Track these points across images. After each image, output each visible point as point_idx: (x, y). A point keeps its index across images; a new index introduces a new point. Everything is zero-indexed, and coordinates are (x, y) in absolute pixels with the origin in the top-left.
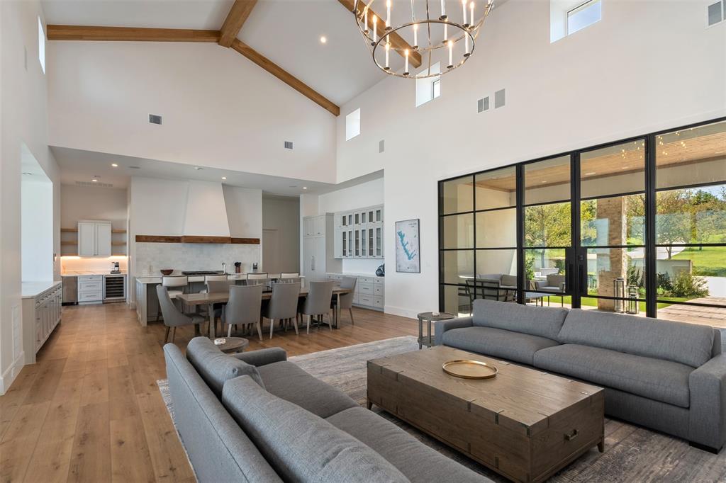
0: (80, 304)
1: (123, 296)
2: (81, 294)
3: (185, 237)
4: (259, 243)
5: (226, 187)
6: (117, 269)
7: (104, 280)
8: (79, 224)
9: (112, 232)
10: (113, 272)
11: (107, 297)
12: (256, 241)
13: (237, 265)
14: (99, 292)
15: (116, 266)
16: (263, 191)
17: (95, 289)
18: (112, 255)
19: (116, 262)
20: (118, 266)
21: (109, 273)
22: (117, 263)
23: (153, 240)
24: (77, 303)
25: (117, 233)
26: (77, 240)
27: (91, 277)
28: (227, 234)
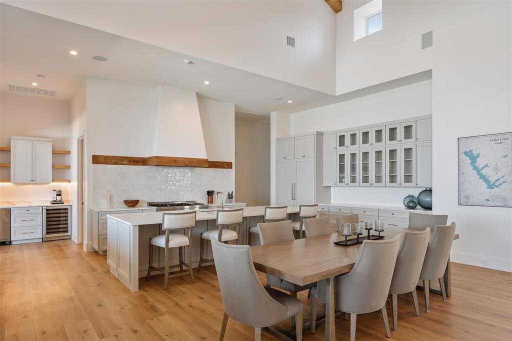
0: (13, 243)
1: (67, 231)
2: (15, 231)
3: (157, 157)
4: (231, 168)
5: (200, 97)
6: (59, 198)
7: (45, 212)
8: (12, 142)
9: (53, 153)
10: (54, 202)
11: (48, 233)
12: (228, 165)
13: (210, 193)
14: (36, 229)
15: (58, 195)
16: (236, 106)
17: (31, 223)
18: (53, 181)
19: (57, 190)
20: (60, 195)
21: (49, 204)
22: (60, 191)
23: (114, 161)
24: (10, 243)
25: (60, 153)
26: (10, 164)
27: (28, 209)
28: (202, 155)
